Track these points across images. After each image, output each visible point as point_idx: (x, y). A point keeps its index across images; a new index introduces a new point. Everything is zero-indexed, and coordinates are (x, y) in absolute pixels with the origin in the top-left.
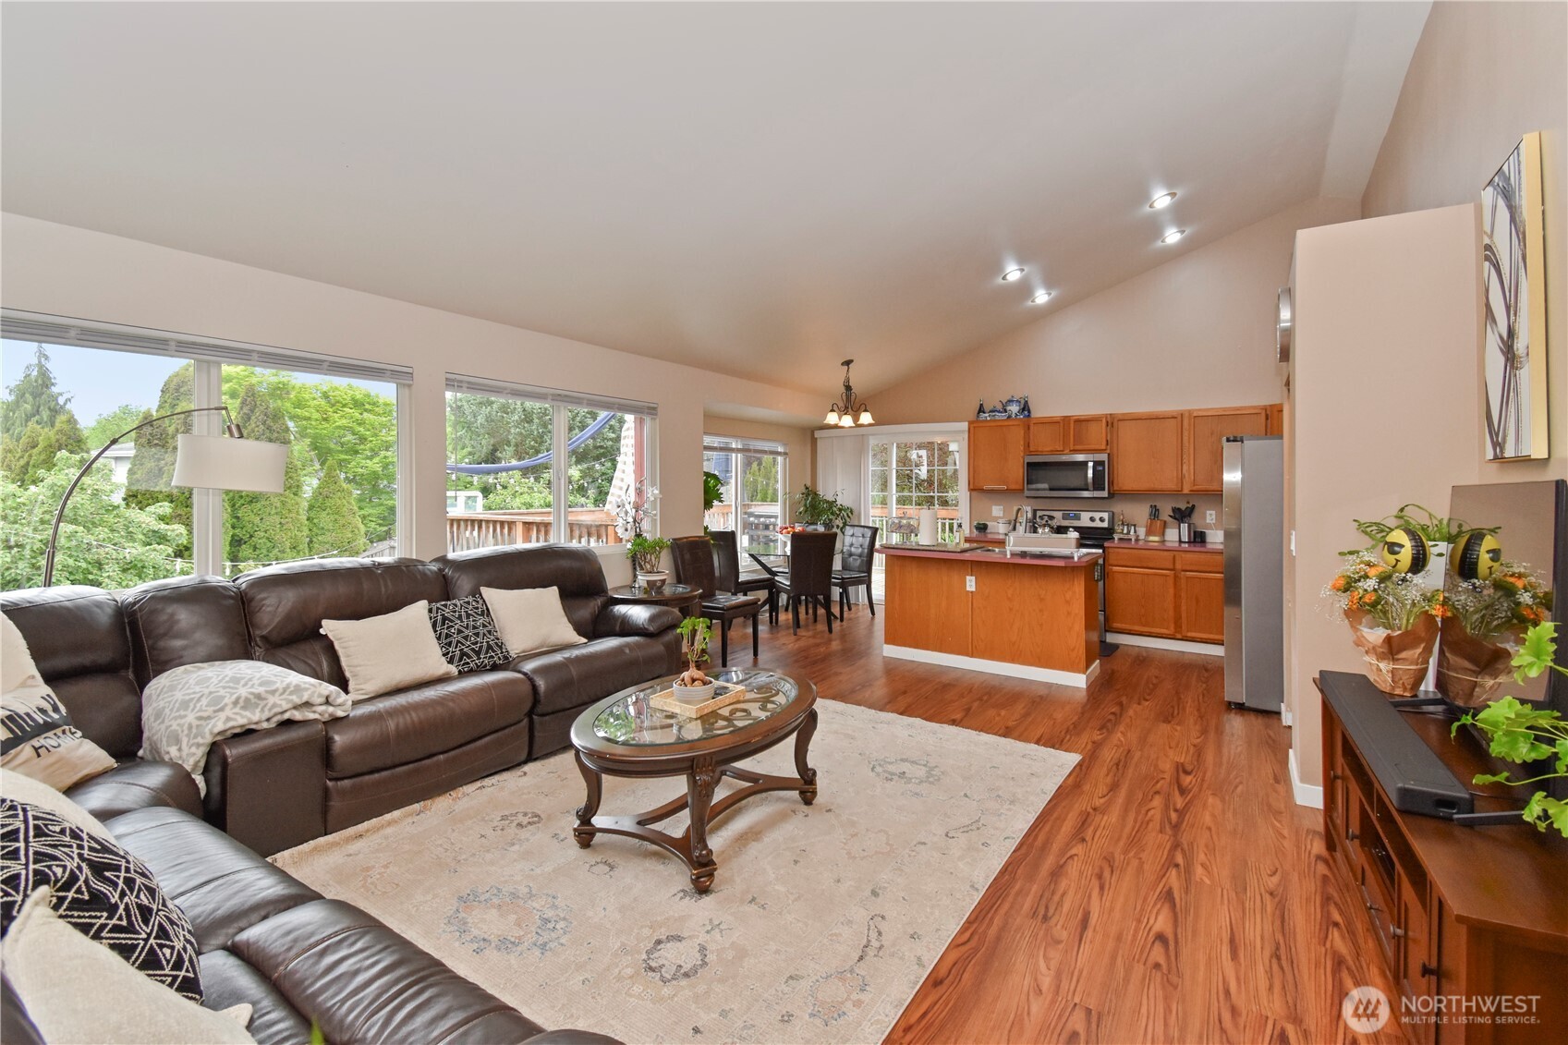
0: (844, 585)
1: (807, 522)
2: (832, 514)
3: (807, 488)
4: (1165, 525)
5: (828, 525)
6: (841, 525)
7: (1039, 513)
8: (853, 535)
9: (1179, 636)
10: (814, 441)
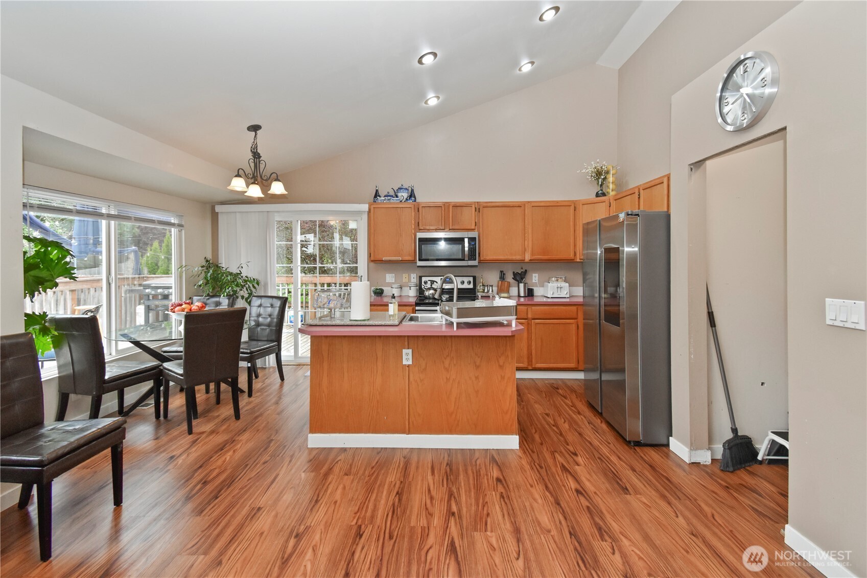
0: (252, 358)
1: (208, 295)
2: (237, 285)
3: (207, 261)
4: (509, 285)
5: (233, 297)
6: (246, 296)
7: (424, 279)
8: (260, 306)
9: (530, 368)
10: (215, 216)
